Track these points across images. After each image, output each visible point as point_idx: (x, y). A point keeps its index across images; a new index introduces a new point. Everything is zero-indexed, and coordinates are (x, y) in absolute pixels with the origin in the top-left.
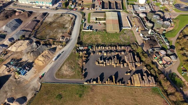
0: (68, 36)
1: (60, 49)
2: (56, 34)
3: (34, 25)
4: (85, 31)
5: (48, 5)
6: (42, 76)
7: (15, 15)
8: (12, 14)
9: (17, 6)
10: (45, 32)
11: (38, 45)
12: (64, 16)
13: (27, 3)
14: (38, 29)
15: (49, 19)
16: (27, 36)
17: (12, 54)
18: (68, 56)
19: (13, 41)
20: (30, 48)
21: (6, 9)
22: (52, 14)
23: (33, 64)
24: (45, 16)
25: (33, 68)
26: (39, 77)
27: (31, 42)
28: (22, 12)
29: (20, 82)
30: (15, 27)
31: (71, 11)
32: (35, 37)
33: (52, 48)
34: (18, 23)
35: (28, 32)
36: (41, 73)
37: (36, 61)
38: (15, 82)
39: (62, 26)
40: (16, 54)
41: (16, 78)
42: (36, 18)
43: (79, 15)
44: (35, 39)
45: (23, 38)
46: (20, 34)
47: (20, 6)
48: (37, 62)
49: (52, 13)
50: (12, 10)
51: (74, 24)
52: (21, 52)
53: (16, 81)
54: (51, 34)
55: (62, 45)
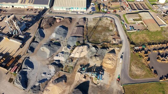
0: (118, 38)
1: (119, 51)
2: (106, 37)
3: (82, 30)
4: (130, 32)
5: (82, 10)
6: (119, 78)
7: (57, 22)
8: (53, 21)
9: (54, 13)
10: (95, 37)
11: (96, 49)
12: (103, 20)
13: (61, 9)
14: (87, 34)
15: (91, 24)
16: (81, 42)
17: (77, 61)
18: (130, 56)
19: (70, 48)
20: (91, 53)
21: (44, 17)
22: (90, 19)
23: (103, 68)
24: (86, 21)
25: (105, 72)
26: (116, 80)
27: (89, 47)
28: (62, 18)
30: (65, 34)
31: (106, 14)
32: (89, 42)
33: (110, 51)
34: (65, 29)
35: (81, 38)
36: (115, 75)
37: (104, 65)
38: (97, 88)
39: (106, 29)
40: (81, 60)
41: (96, 84)
42: (78, 23)
43: (115, 17)
44: (91, 43)
45: (80, 44)
46: (75, 41)
47: (56, 13)
48: (106, 66)
50: (51, 18)
51: (116, 26)
52: (84, 57)
53: (98, 87)
54: (102, 38)
55: (118, 47)
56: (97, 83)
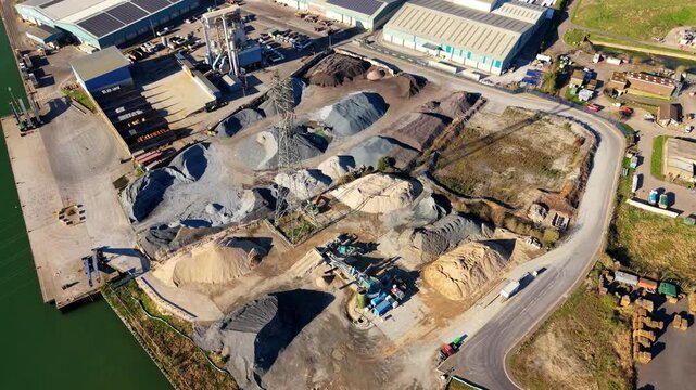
0: (565, 211)
1: (532, 255)
2: (514, 187)
3: (432, 129)
4: (642, 209)
5: (484, 68)
6: (454, 348)
7: (365, 78)
8: (355, 71)
9: (375, 49)
10: (470, 169)
11: (440, 211)
12: (548, 125)
13: (409, 44)
14: (443, 148)
15: (485, 122)
16: (401, 165)
17: (343, 217)
18: (565, 296)
19: (350, 168)
20: (409, 213)
21: (337, 51)
22: (496, 105)
23: (418, 280)
24: (474, 108)
25: (414, 298)
26: (439, 346)
27: (416, 191)
28: (391, 72)
29: (363, 336)
30: (364, 122)
31: (573, 109)
32: (429, 175)
33: (494, 238)
34: (376, 107)
35: (409, 151)
36: (445, 330)
37: (431, 274)
38: (345, 332)
39: (540, 162)
40: (359, 220)
41: (350, 319)
42: (437, 104)
43: (611, 135)
44: (432, 182)
45: (389, 169)
46: (381, 152)
47: (383, 50)
48: (436, 280)
49: (499, 101)
50: (358, 59)
51: (589, 165)
52: (375, 219)
53: (351, 331)
54: (494, 182)
55: (538, 242)
56: (356, 318)
